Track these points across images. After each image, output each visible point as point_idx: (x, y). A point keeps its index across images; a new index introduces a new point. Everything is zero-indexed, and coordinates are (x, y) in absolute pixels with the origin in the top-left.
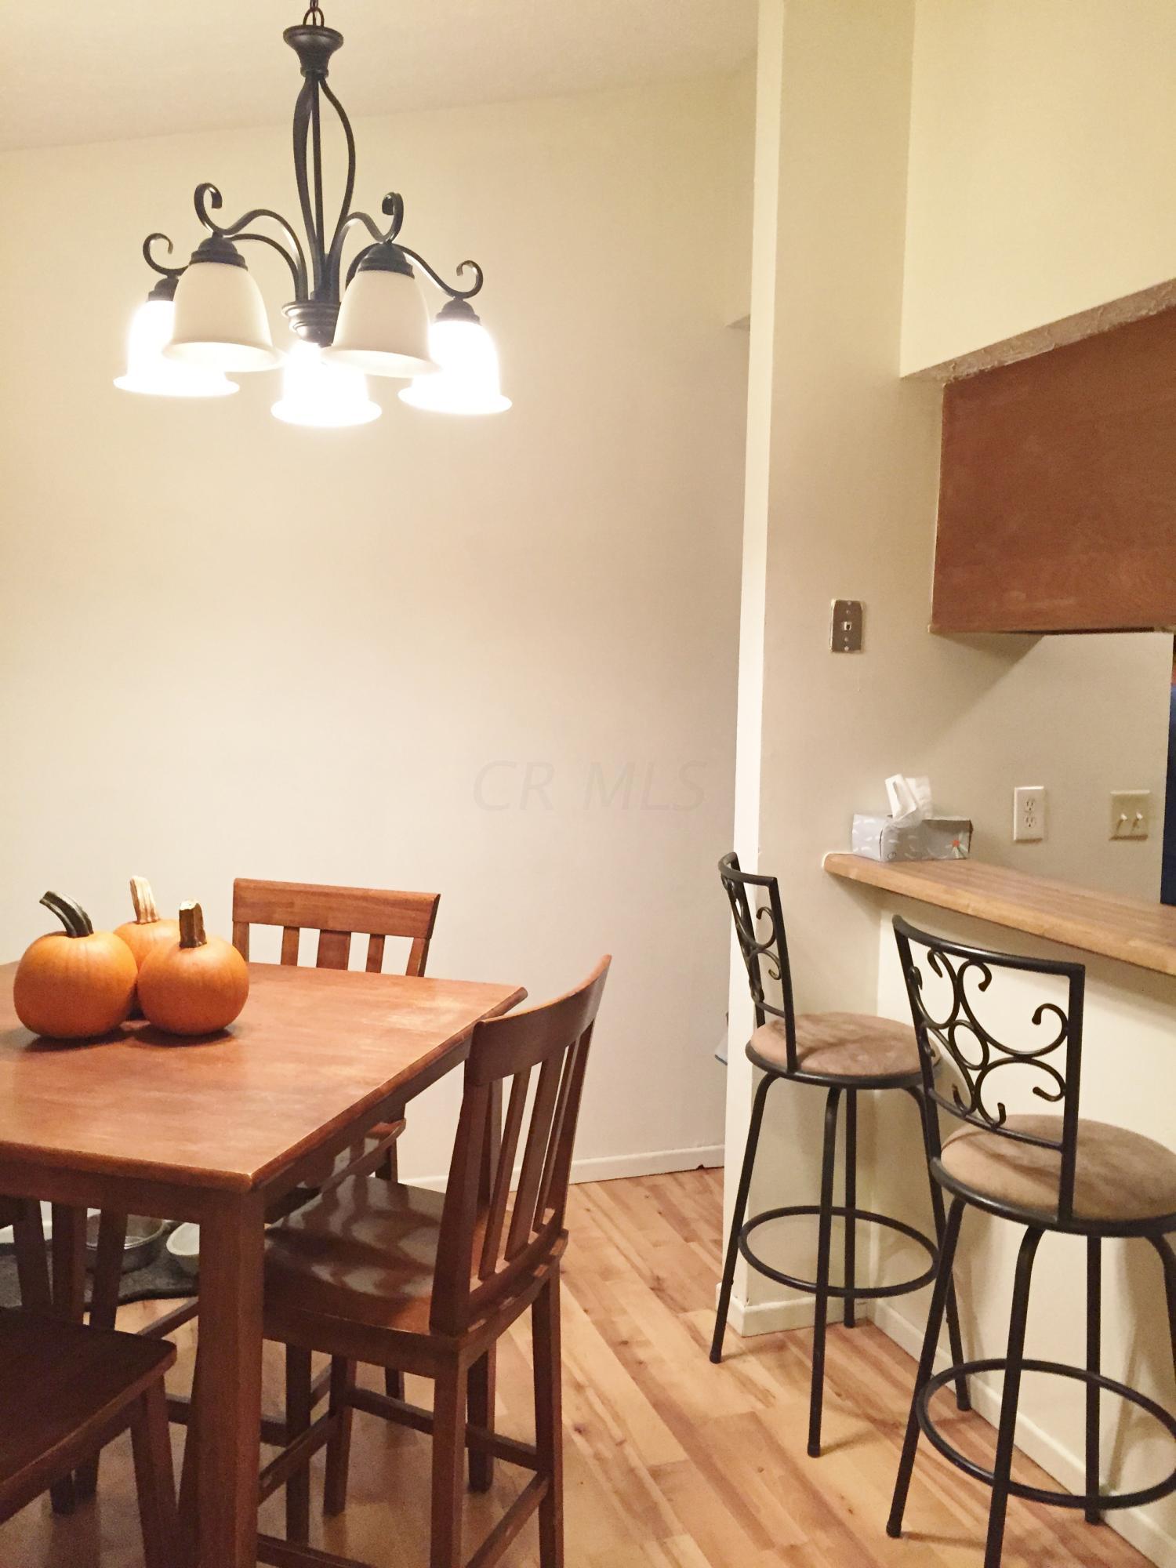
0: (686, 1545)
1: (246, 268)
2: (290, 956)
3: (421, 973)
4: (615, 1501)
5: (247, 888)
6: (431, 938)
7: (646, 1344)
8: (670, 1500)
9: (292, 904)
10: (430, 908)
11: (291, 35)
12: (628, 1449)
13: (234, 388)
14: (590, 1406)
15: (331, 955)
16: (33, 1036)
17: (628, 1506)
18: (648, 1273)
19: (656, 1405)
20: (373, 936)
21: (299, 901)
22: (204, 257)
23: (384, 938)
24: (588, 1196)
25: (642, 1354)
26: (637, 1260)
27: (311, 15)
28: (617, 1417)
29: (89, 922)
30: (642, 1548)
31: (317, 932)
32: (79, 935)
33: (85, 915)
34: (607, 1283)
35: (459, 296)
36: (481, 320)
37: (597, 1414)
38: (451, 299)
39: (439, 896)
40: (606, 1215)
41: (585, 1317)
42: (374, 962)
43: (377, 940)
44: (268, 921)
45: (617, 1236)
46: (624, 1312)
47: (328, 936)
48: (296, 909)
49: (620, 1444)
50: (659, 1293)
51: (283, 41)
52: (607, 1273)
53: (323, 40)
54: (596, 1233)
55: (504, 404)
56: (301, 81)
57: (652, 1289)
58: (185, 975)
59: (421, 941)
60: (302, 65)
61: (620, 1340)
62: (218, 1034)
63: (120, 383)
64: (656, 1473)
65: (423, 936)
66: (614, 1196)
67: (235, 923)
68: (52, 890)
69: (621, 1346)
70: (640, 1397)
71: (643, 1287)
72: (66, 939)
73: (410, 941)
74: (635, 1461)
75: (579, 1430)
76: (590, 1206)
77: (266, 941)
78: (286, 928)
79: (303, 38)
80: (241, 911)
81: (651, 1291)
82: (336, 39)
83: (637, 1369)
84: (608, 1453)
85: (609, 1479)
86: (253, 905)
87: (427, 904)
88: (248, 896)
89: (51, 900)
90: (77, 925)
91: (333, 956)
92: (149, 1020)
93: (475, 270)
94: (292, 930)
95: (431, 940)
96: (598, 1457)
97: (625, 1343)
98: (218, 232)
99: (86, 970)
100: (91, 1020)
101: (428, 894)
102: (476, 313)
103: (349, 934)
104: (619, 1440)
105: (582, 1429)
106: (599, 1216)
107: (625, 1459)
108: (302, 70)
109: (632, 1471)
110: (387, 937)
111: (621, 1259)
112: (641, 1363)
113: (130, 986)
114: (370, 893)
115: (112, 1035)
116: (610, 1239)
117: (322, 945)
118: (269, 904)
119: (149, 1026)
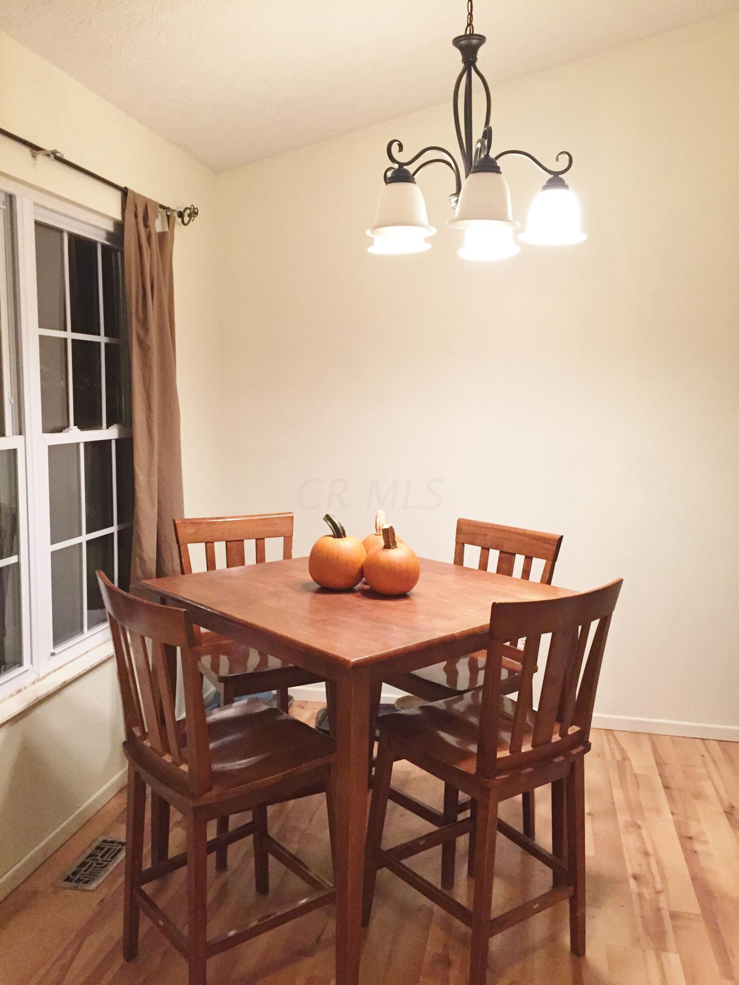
0: (673, 960)
1: (415, 183)
2: (483, 566)
3: (549, 582)
4: (639, 921)
5: (464, 524)
6: (556, 561)
7: (706, 842)
8: (675, 932)
9: (485, 535)
10: (556, 543)
11: (457, 42)
12: (662, 897)
13: (428, 246)
14: (649, 866)
15: (504, 566)
16: (317, 586)
17: (645, 927)
18: (727, 803)
19: (694, 879)
20: (526, 557)
21: (490, 534)
22: (393, 180)
23: (532, 559)
24: (706, 746)
25: (698, 847)
26: (722, 792)
27: (469, 27)
28: (664, 878)
29: (344, 531)
30: (644, 951)
31: (498, 552)
32: (338, 538)
33: (342, 528)
34: (695, 801)
35: (556, 174)
36: (569, 187)
37: (651, 872)
38: (551, 176)
39: (562, 537)
40: (714, 761)
41: (670, 817)
42: (526, 573)
43: (529, 560)
44: (472, 543)
45: (715, 776)
46: (698, 820)
47: (503, 555)
48: (488, 538)
49: (658, 893)
50: (729, 815)
51: (452, 45)
52: (698, 795)
53: (474, 42)
54: (701, 770)
55: (583, 237)
56: (461, 66)
57: (725, 811)
58: (381, 562)
59: (550, 563)
60: (463, 56)
61: (688, 835)
62: (403, 595)
63: (371, 250)
64: (674, 916)
65: (551, 560)
66: (725, 751)
67: (457, 543)
68: (329, 514)
69: (686, 839)
70: (685, 870)
71: (718, 810)
72: (332, 539)
73: (544, 561)
74: (663, 904)
75: (635, 877)
76: (706, 754)
77: (472, 554)
78: (482, 548)
79: (463, 42)
80: (461, 536)
81: (724, 813)
82: (482, 39)
83: (691, 855)
84: (647, 893)
85: (642, 909)
86: (466, 534)
87: (555, 540)
88: (464, 528)
89: (328, 518)
90: (339, 533)
91: (505, 568)
92: (369, 585)
93: (567, 156)
94: (485, 550)
95: (556, 563)
96: (640, 896)
97: (690, 838)
98: (401, 165)
99: (336, 554)
100: (339, 582)
101: (556, 535)
102: (566, 183)
103: (514, 555)
104: (658, 890)
105: (638, 877)
106: (708, 760)
107: (658, 901)
108: (462, 60)
109: (659, 910)
110: (534, 559)
111: (713, 790)
112: (696, 852)
113: (359, 566)
114: (527, 532)
115: (348, 590)
116: (710, 777)
117: (500, 559)
118: (474, 534)
119: (368, 589)
